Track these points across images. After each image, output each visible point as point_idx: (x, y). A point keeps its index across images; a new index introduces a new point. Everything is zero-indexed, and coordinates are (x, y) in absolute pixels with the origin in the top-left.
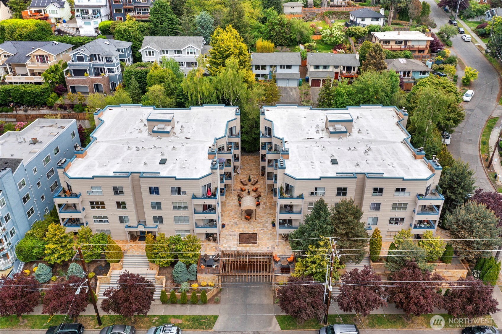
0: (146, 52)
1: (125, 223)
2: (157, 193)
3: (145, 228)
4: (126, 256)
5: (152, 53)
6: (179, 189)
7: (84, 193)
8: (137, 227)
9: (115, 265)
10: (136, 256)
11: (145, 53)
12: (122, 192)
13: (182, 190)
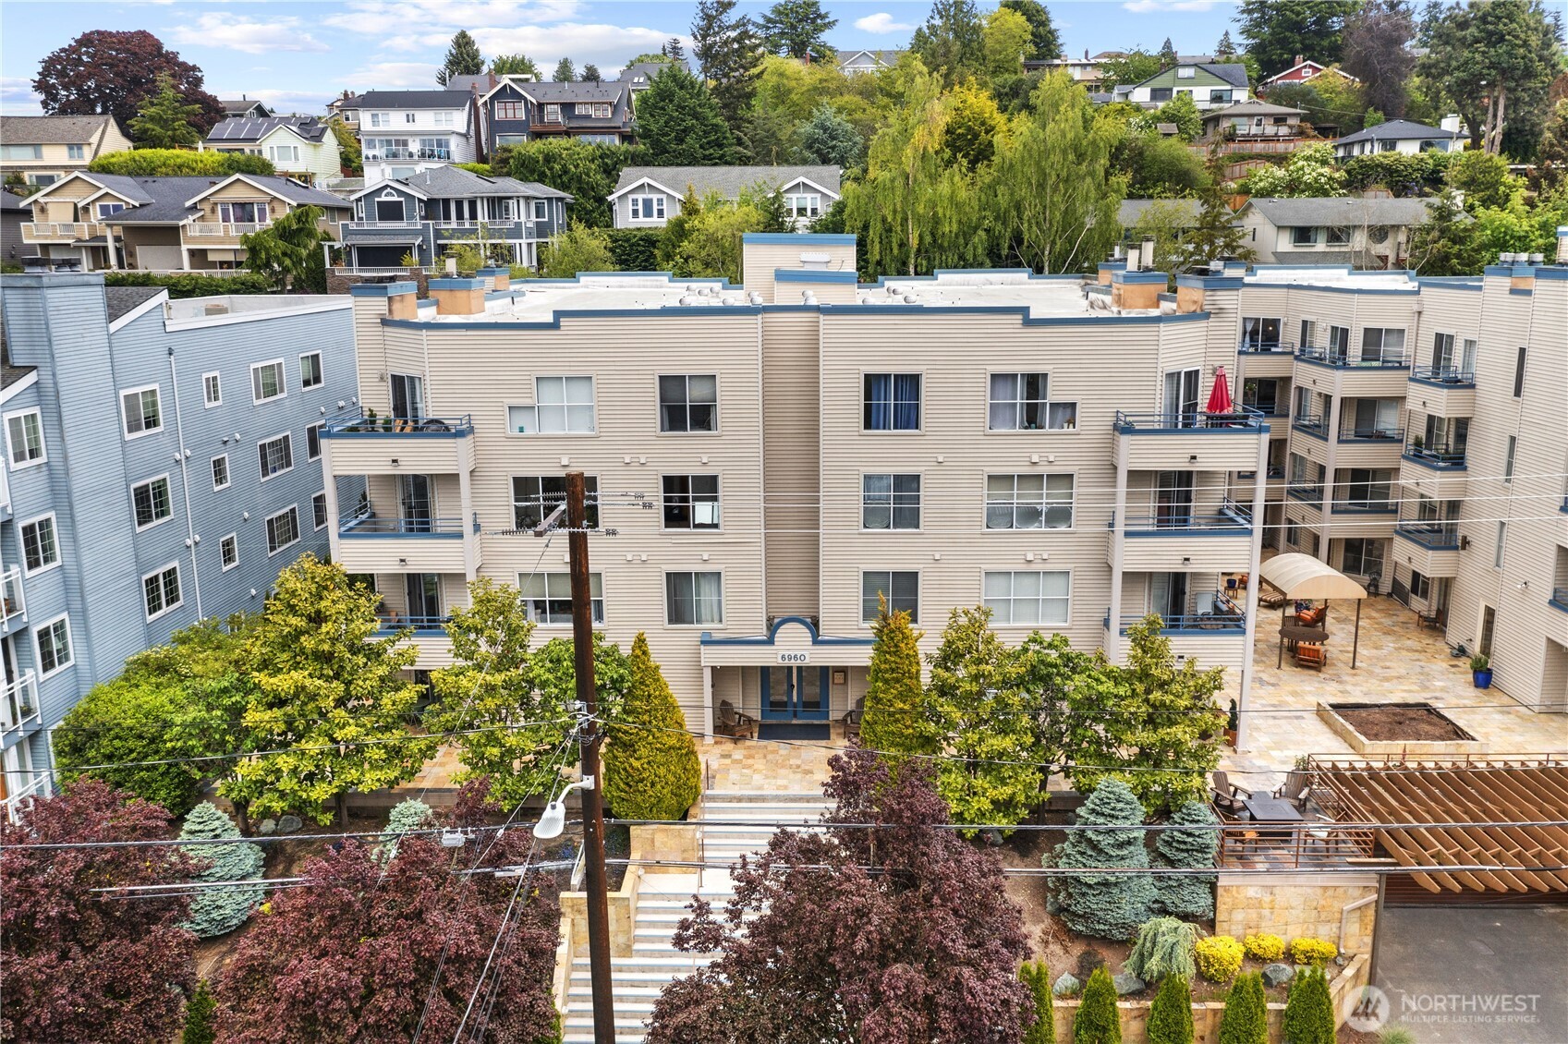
0: (635, 202)
1: (699, 621)
2: (908, 418)
3: (816, 642)
4: (713, 799)
5: (655, 208)
6: (1035, 383)
7: (491, 423)
8: (770, 641)
9: (659, 838)
10: (777, 798)
11: (631, 207)
12: (703, 417)
13: (1054, 394)
